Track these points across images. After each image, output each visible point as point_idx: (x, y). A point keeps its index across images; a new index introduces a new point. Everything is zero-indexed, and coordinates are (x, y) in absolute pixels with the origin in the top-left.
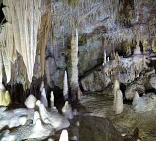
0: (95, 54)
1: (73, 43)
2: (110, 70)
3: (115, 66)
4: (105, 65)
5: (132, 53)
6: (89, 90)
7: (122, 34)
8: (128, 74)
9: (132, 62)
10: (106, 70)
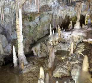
1: (18, 23)
2: (54, 41)
3: (57, 38)
4: (50, 37)
5: (73, 28)
6: (38, 56)
7: (65, 11)
9: (71, 36)
10: (50, 42)
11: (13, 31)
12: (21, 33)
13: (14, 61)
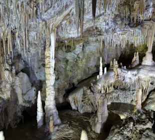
0: (92, 59)
1: (48, 55)
2: (106, 85)
3: (112, 81)
4: (100, 79)
5: (140, 64)
6: (78, 110)
8: (132, 92)
9: (137, 77)
10: (100, 86)
11: (39, 68)
12: (52, 71)
13: (37, 117)
